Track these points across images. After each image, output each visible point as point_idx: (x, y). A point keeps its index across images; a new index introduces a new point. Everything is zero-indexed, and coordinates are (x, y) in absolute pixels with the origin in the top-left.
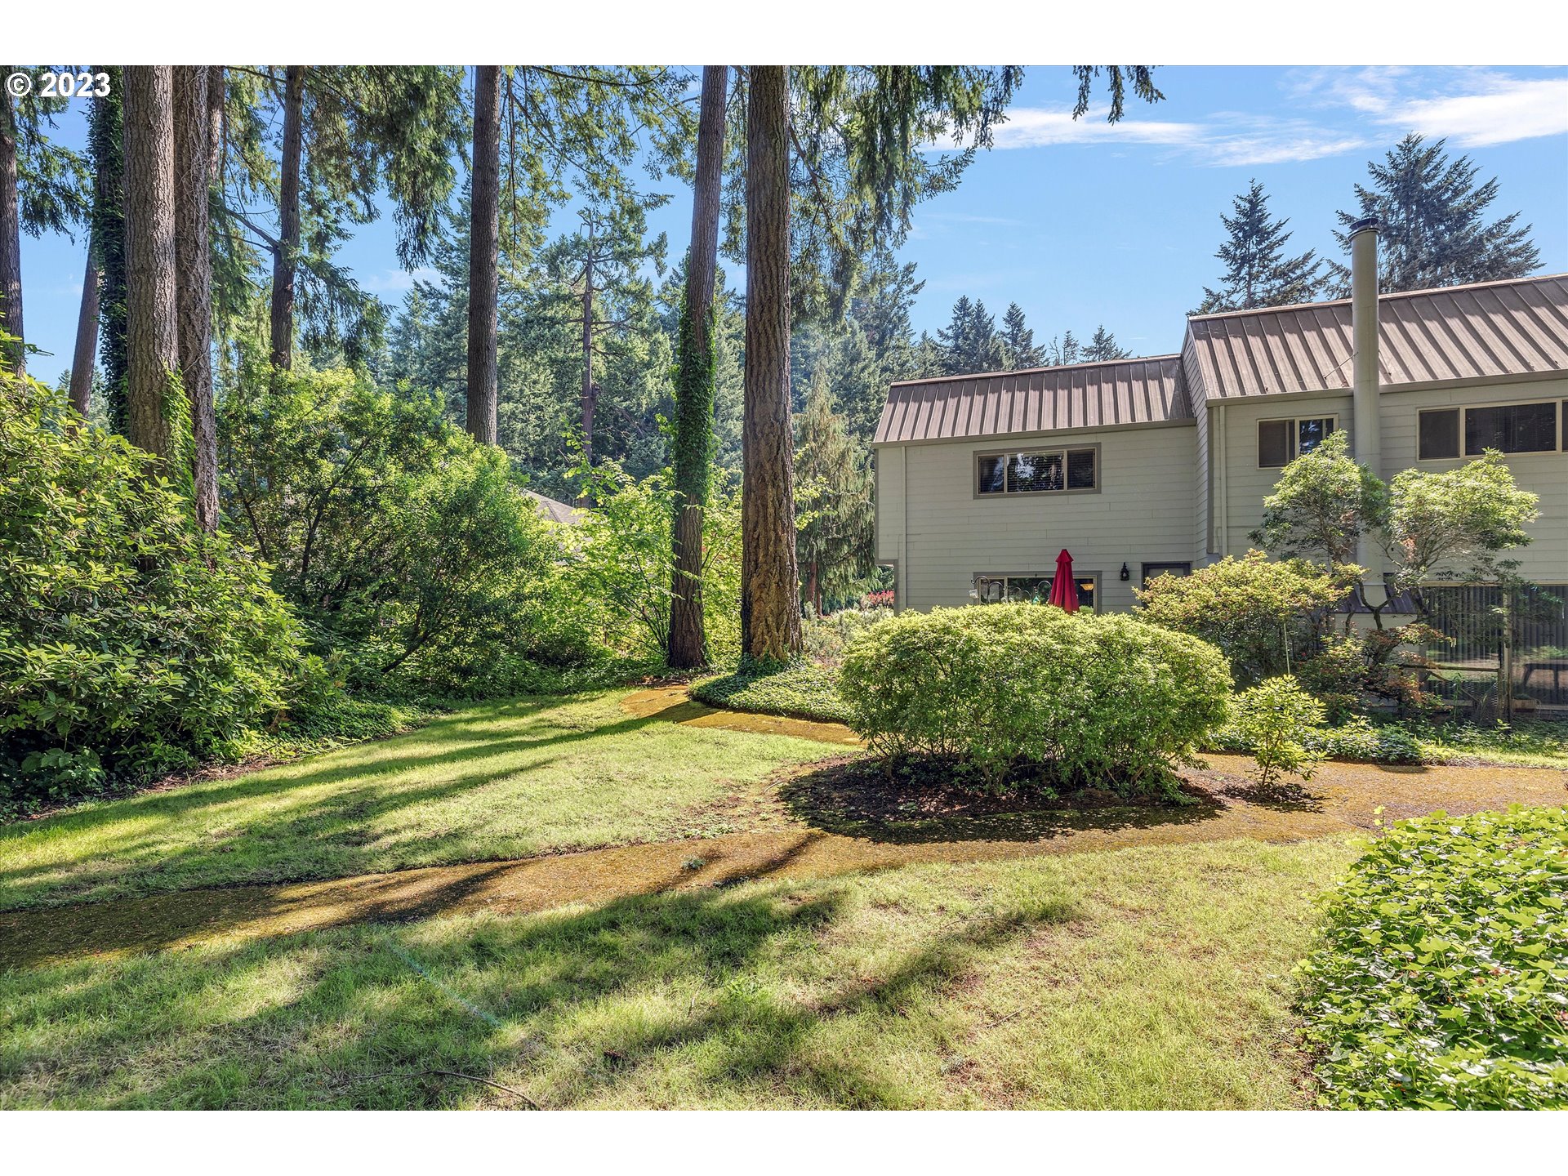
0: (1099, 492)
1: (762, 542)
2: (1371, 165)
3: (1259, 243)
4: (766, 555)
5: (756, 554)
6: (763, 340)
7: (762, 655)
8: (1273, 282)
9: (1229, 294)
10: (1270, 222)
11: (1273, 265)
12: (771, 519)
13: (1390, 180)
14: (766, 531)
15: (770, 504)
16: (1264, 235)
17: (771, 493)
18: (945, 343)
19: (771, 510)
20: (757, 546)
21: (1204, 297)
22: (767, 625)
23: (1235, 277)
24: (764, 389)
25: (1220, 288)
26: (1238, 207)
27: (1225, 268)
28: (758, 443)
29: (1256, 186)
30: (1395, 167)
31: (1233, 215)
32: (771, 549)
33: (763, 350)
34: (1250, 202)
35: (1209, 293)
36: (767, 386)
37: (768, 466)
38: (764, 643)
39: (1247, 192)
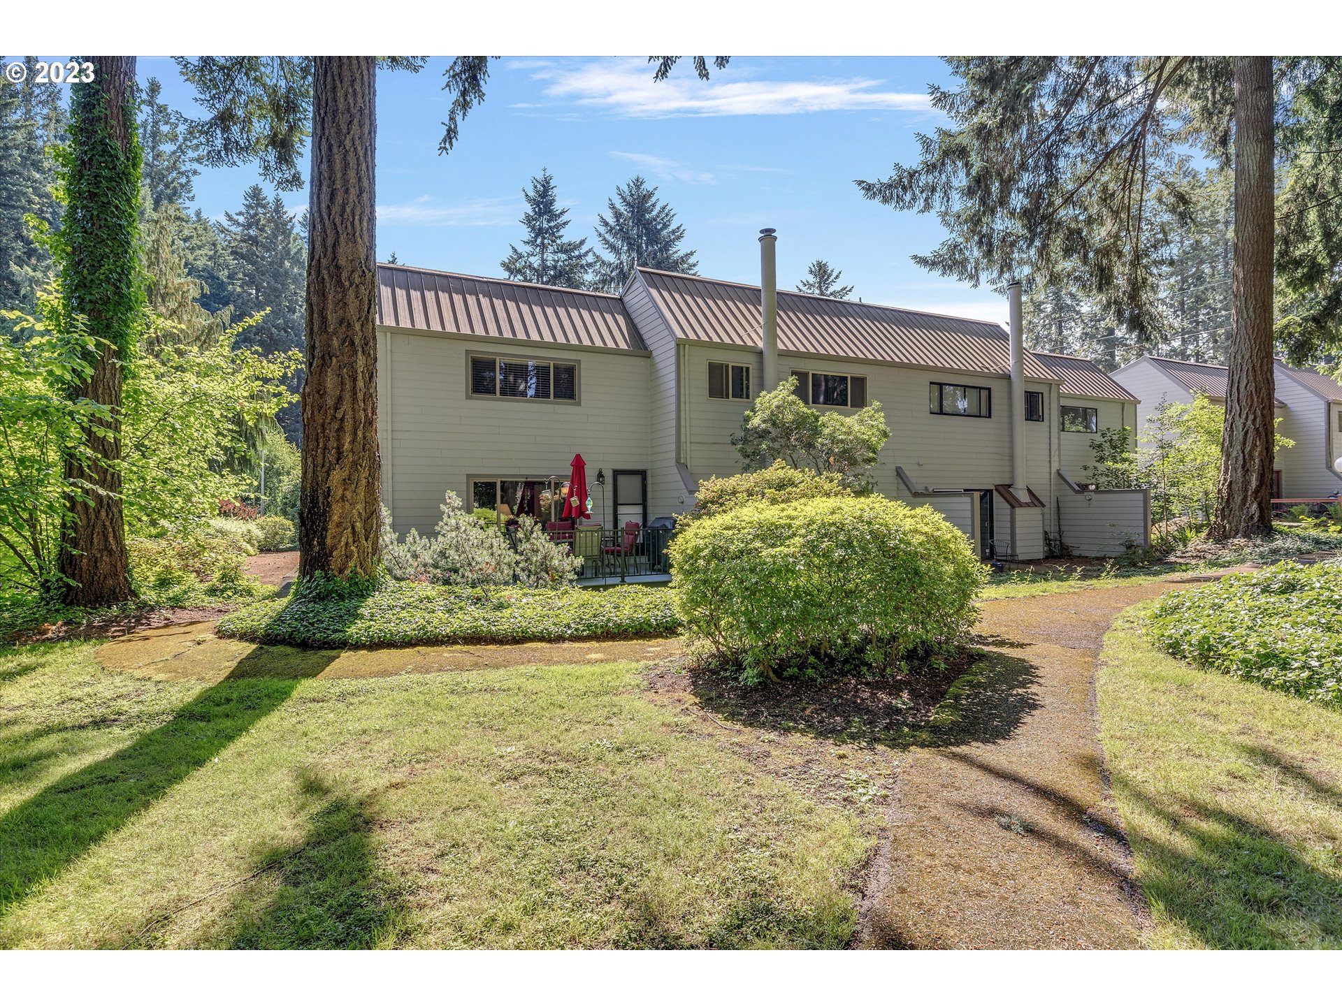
0: (579, 404)
1: (348, 425)
2: (618, 188)
3: (549, 221)
4: (353, 442)
5: (338, 439)
6: (352, 160)
7: (347, 572)
8: (559, 255)
9: (529, 255)
10: (557, 207)
11: (558, 241)
12: (360, 396)
13: (628, 204)
14: (353, 409)
15: (360, 377)
16: (553, 216)
17: (361, 361)
18: (233, 229)
19: (360, 384)
20: (341, 429)
21: (510, 252)
22: (354, 532)
23: (531, 243)
24: (353, 224)
25: (524, 249)
26: (536, 187)
27: (526, 233)
28: (344, 293)
29: (547, 175)
30: (632, 195)
31: (532, 194)
32: (360, 434)
33: (352, 174)
34: (543, 186)
35: (515, 250)
36: (357, 222)
37: (357, 327)
38: (348, 556)
39: (540, 177)
